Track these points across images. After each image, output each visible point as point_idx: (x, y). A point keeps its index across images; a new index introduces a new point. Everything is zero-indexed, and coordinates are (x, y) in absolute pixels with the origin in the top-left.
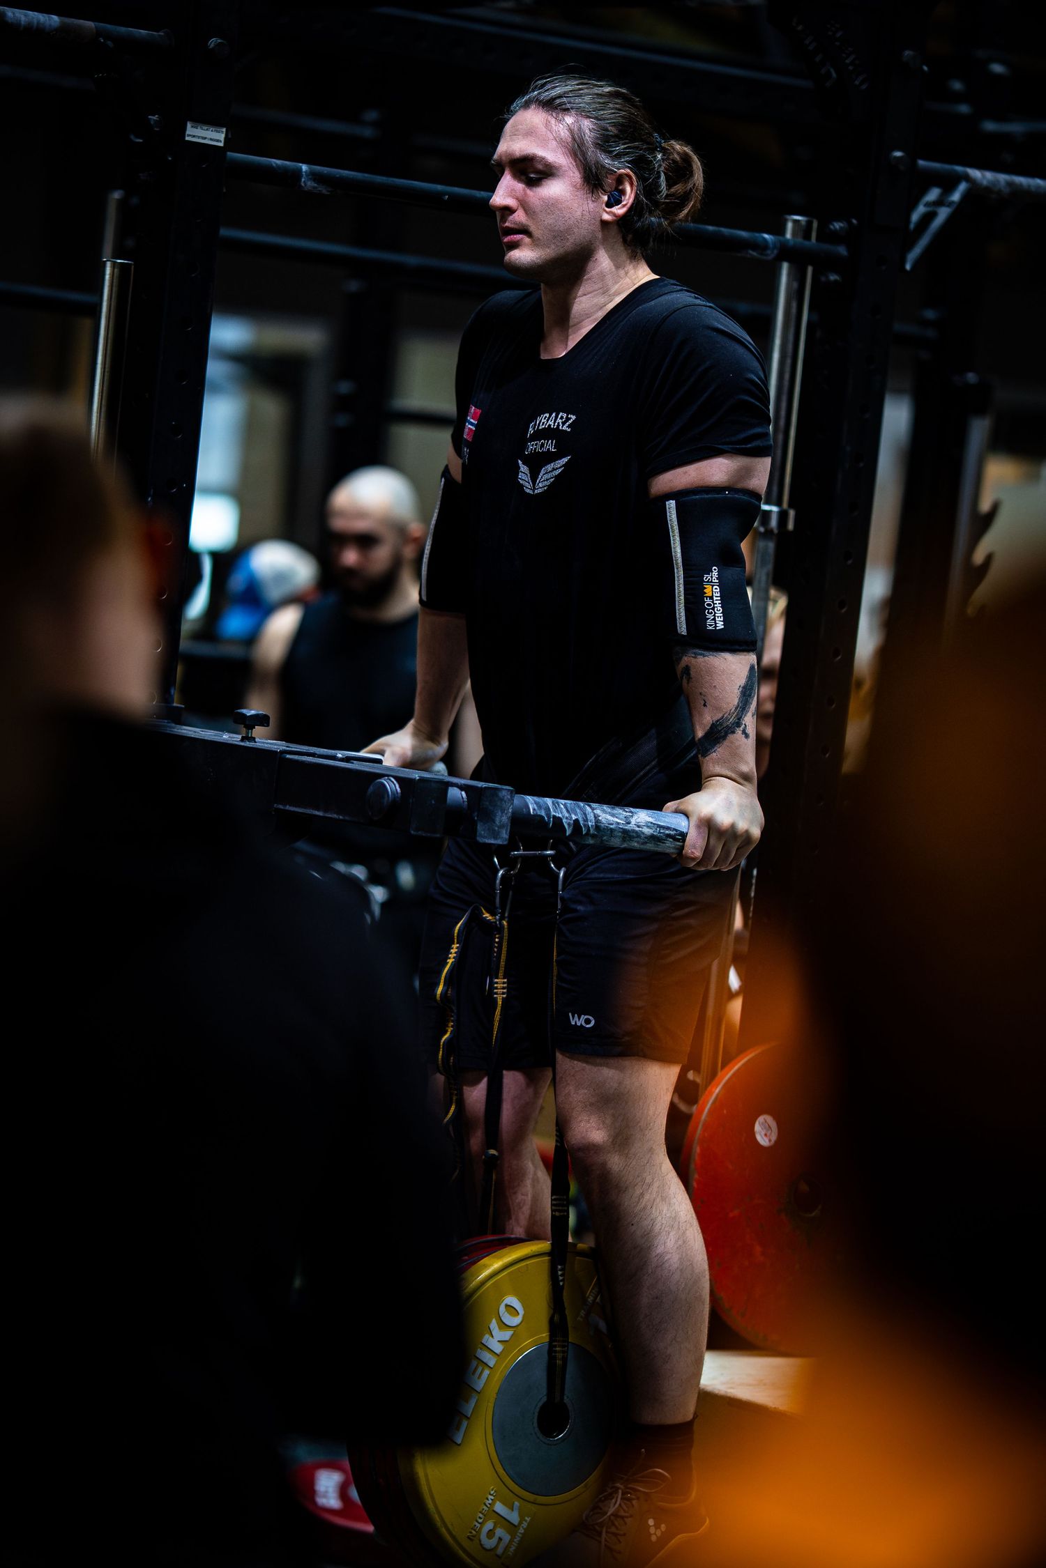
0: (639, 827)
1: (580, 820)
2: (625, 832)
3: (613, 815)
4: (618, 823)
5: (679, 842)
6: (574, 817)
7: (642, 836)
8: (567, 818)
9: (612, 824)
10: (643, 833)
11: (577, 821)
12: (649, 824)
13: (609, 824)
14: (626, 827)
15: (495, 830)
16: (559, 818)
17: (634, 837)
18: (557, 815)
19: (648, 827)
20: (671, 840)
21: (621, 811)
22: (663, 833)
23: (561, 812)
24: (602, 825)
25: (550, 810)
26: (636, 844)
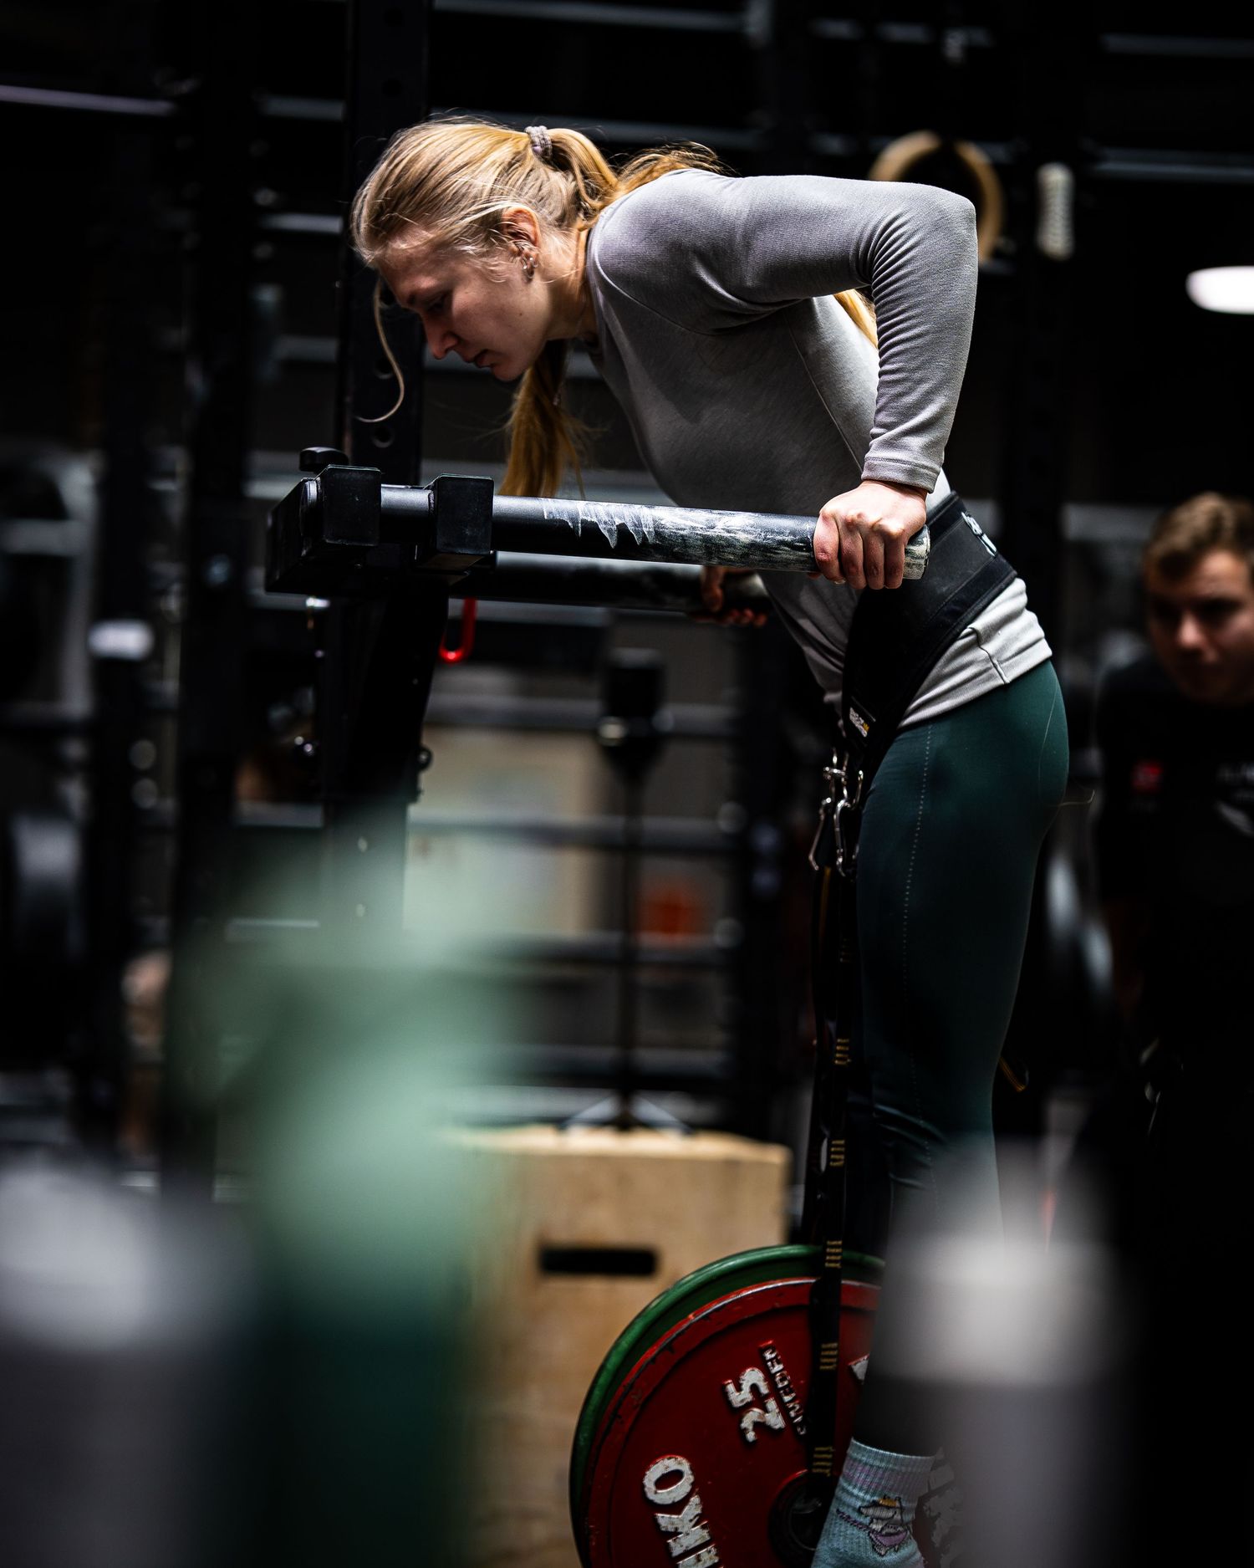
0: (729, 532)
1: (629, 524)
2: (706, 540)
3: (686, 519)
4: (694, 528)
6: (618, 522)
7: (737, 544)
9: (684, 530)
11: (622, 527)
12: (746, 529)
13: (677, 530)
14: (708, 533)
15: (466, 535)
16: (592, 523)
17: (723, 546)
18: (589, 519)
19: (744, 531)
20: (787, 548)
22: (772, 539)
23: (596, 516)
24: (667, 531)
25: (578, 514)
26: (730, 557)
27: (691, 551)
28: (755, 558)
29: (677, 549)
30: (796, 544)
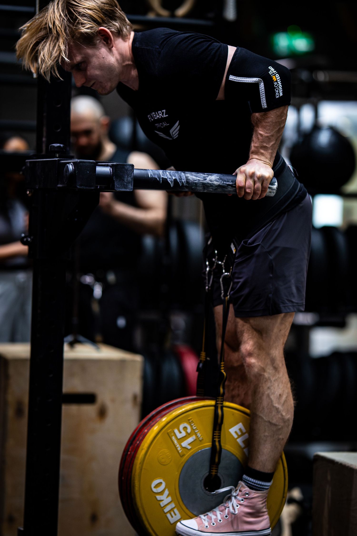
0: (211, 181)
1: (178, 179)
2: (204, 184)
3: (197, 177)
4: (199, 180)
6: (174, 178)
7: (214, 185)
8: (170, 178)
9: (196, 181)
10: (214, 184)
11: (175, 180)
12: (217, 180)
13: (194, 180)
14: (204, 182)
15: (125, 184)
16: (165, 178)
17: (209, 186)
18: (164, 177)
19: (216, 181)
20: (230, 187)
21: (202, 174)
22: (225, 184)
23: (167, 176)
24: (190, 181)
25: (160, 175)
26: (211, 190)
27: (198, 188)
28: (219, 190)
29: (193, 187)
30: (233, 185)
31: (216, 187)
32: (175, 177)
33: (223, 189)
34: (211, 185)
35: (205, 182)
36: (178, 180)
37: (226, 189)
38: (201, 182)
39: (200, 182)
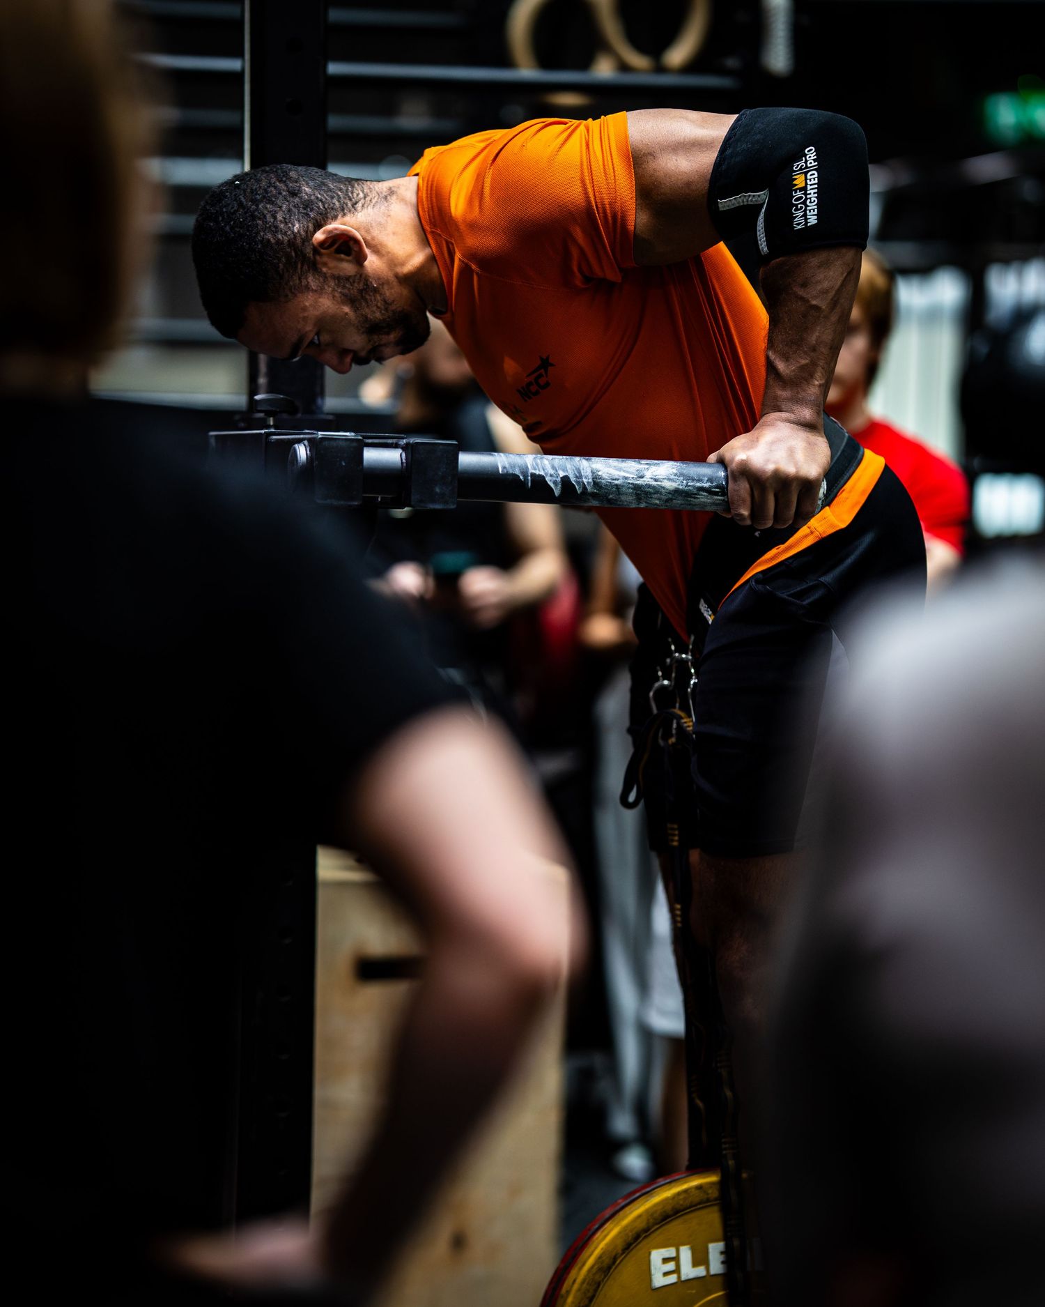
0: (656, 480)
1: (571, 476)
2: (637, 488)
3: (620, 469)
4: (626, 478)
5: (718, 495)
6: (562, 474)
7: (663, 491)
8: (551, 476)
9: (618, 479)
10: (663, 488)
11: (566, 479)
13: (612, 479)
14: (638, 482)
15: (437, 492)
18: (537, 472)
19: (669, 480)
20: (703, 495)
23: (544, 470)
24: (603, 481)
25: (527, 467)
26: (658, 502)
27: (623, 498)
28: (678, 502)
29: (611, 496)
30: (713, 489)
31: (670, 496)
32: (563, 471)
33: (687, 500)
34: (657, 490)
35: (640, 482)
36: (573, 480)
37: (695, 498)
38: (632, 484)
39: (629, 483)
